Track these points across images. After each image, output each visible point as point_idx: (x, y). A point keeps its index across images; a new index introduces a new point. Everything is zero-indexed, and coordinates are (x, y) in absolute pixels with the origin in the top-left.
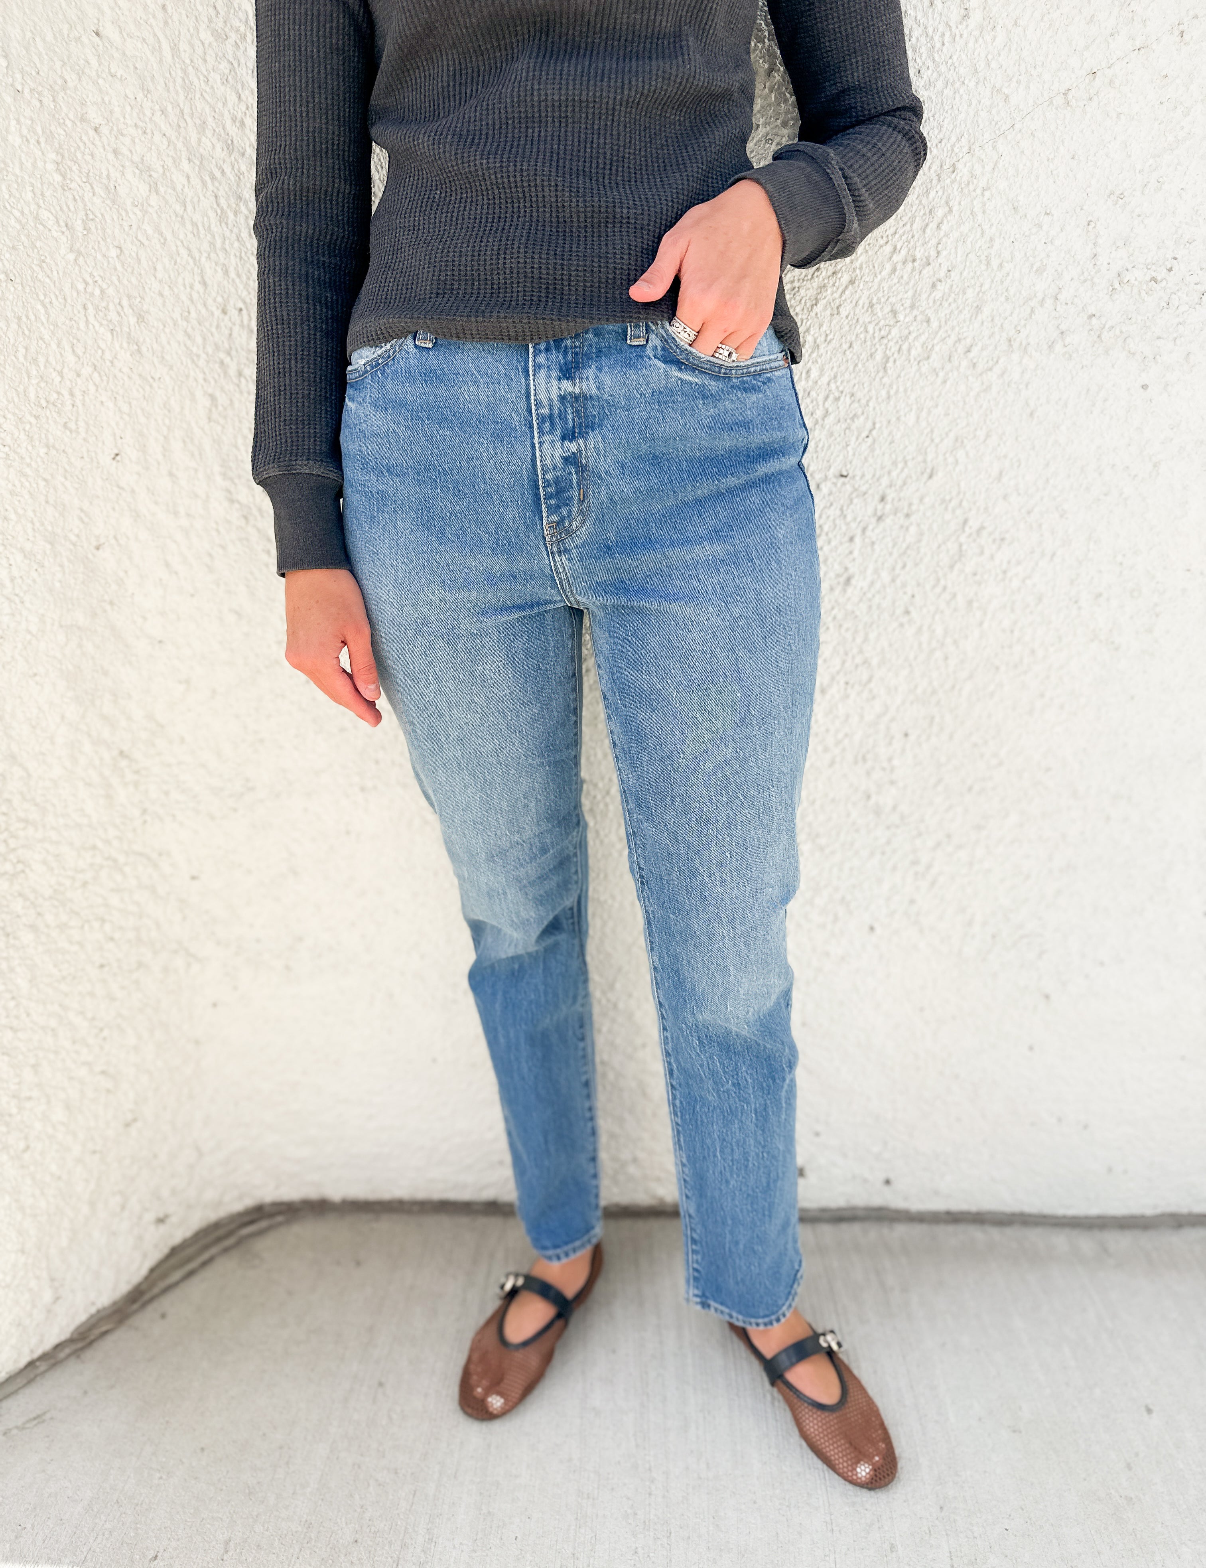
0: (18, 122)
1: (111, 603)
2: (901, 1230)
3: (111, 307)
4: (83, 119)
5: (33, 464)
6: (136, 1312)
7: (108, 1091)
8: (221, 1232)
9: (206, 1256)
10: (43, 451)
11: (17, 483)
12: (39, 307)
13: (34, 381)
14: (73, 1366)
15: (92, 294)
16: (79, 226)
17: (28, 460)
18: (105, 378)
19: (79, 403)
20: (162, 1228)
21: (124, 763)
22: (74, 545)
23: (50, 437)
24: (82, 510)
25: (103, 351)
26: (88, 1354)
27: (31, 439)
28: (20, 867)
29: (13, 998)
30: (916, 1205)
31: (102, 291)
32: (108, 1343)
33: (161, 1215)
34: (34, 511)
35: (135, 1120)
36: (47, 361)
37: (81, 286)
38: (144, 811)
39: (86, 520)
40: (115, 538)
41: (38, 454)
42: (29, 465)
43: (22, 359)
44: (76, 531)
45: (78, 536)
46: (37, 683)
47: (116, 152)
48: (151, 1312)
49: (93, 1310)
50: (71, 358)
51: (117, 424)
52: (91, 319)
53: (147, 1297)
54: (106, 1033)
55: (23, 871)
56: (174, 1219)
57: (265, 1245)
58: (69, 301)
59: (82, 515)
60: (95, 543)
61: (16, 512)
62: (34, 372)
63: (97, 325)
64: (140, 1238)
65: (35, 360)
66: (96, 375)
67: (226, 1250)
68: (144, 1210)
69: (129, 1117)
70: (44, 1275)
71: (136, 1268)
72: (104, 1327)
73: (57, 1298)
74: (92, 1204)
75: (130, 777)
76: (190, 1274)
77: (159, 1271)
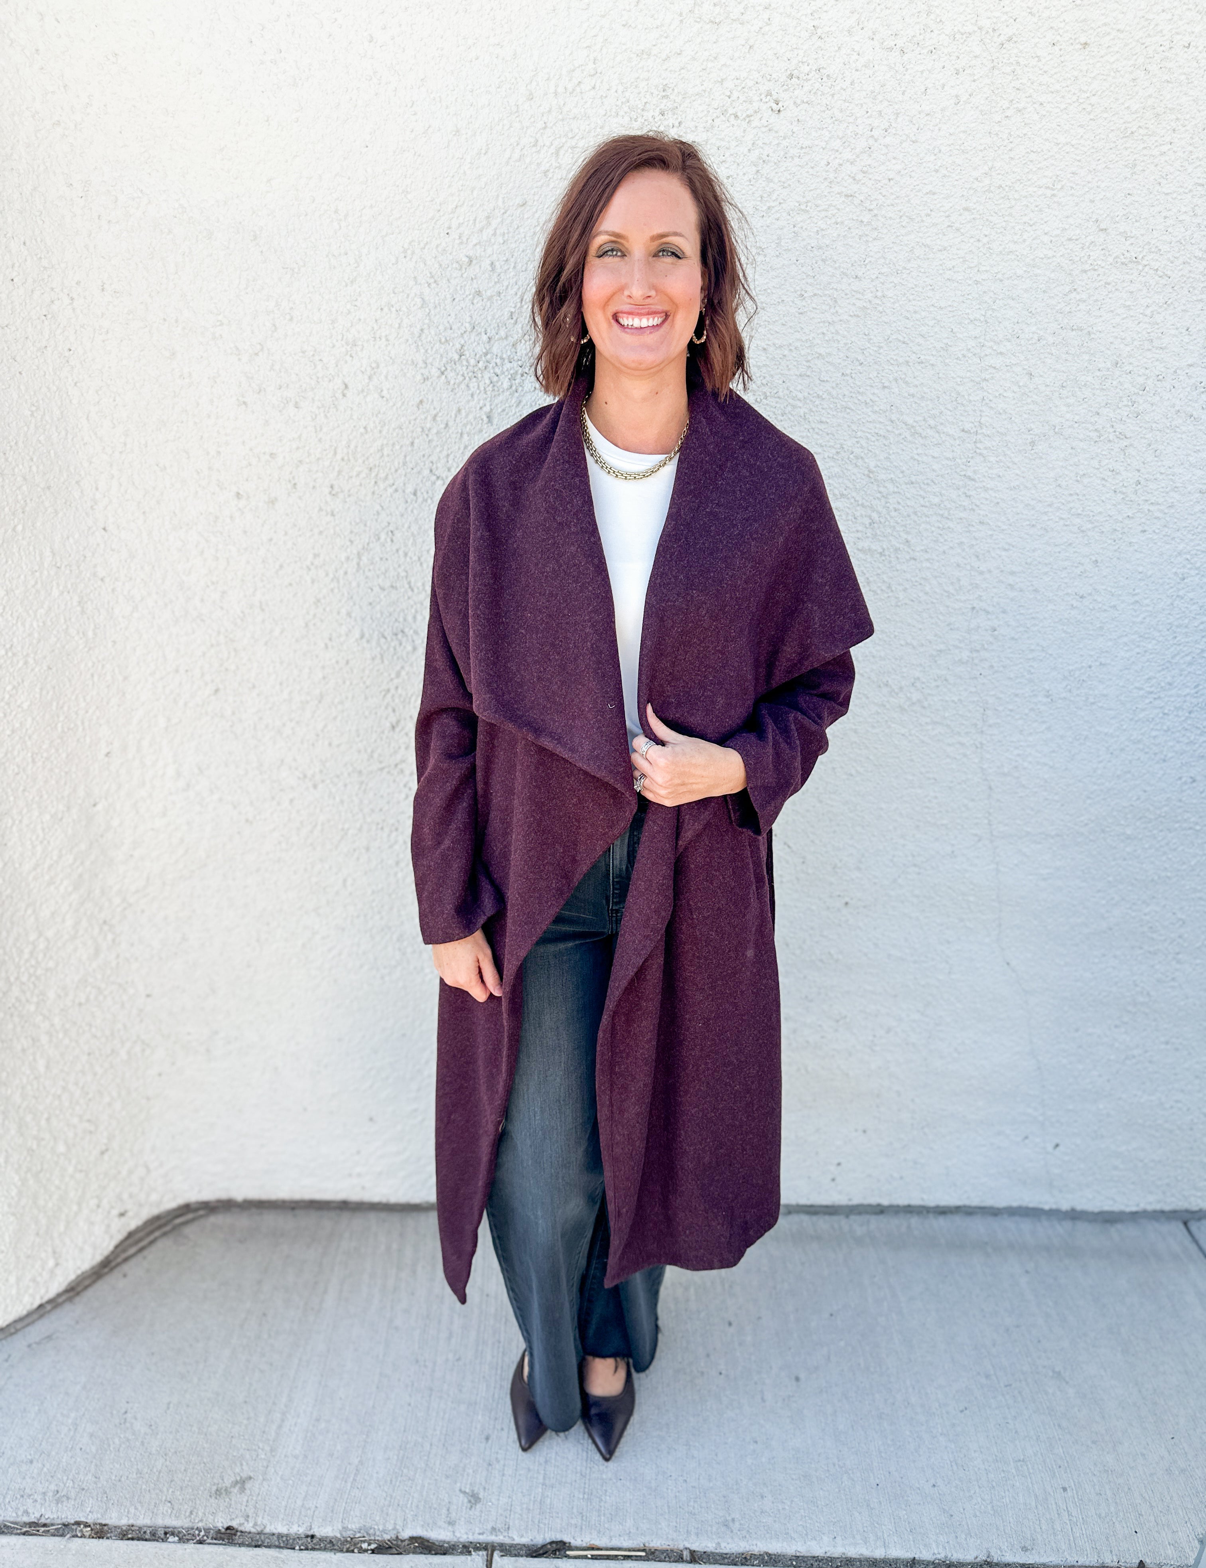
0: (58, 583)
1: (102, 836)
4: (95, 575)
5: (59, 765)
6: (106, 1274)
7: (91, 1132)
8: (162, 1222)
9: (152, 1237)
10: (64, 756)
11: (49, 776)
13: (61, 719)
14: (68, 1307)
15: (97, 668)
16: (90, 634)
17: (55, 763)
18: (103, 712)
19: (87, 727)
20: (123, 1219)
21: (106, 928)
22: (81, 805)
23: (69, 748)
24: (86, 785)
25: (102, 698)
26: (77, 1299)
29: (36, 1078)
32: (90, 1292)
33: (122, 1211)
34: (58, 790)
35: (107, 1150)
36: (69, 707)
38: (118, 956)
39: (88, 790)
40: (105, 798)
41: (62, 759)
44: (82, 797)
45: (83, 800)
47: (114, 590)
48: (117, 1273)
49: (79, 1272)
50: (83, 704)
51: (109, 736)
53: (113, 1264)
54: (90, 1096)
56: (130, 1214)
57: (190, 1230)
59: (86, 788)
60: (93, 803)
61: (47, 793)
62: (61, 714)
64: (108, 1226)
66: (97, 711)
67: (165, 1234)
68: (112, 1207)
69: (104, 1148)
70: (50, 1250)
71: (106, 1246)
72: (87, 1283)
73: (57, 1265)
74: (79, 1204)
75: (110, 936)
76: (141, 1250)
77: (121, 1247)
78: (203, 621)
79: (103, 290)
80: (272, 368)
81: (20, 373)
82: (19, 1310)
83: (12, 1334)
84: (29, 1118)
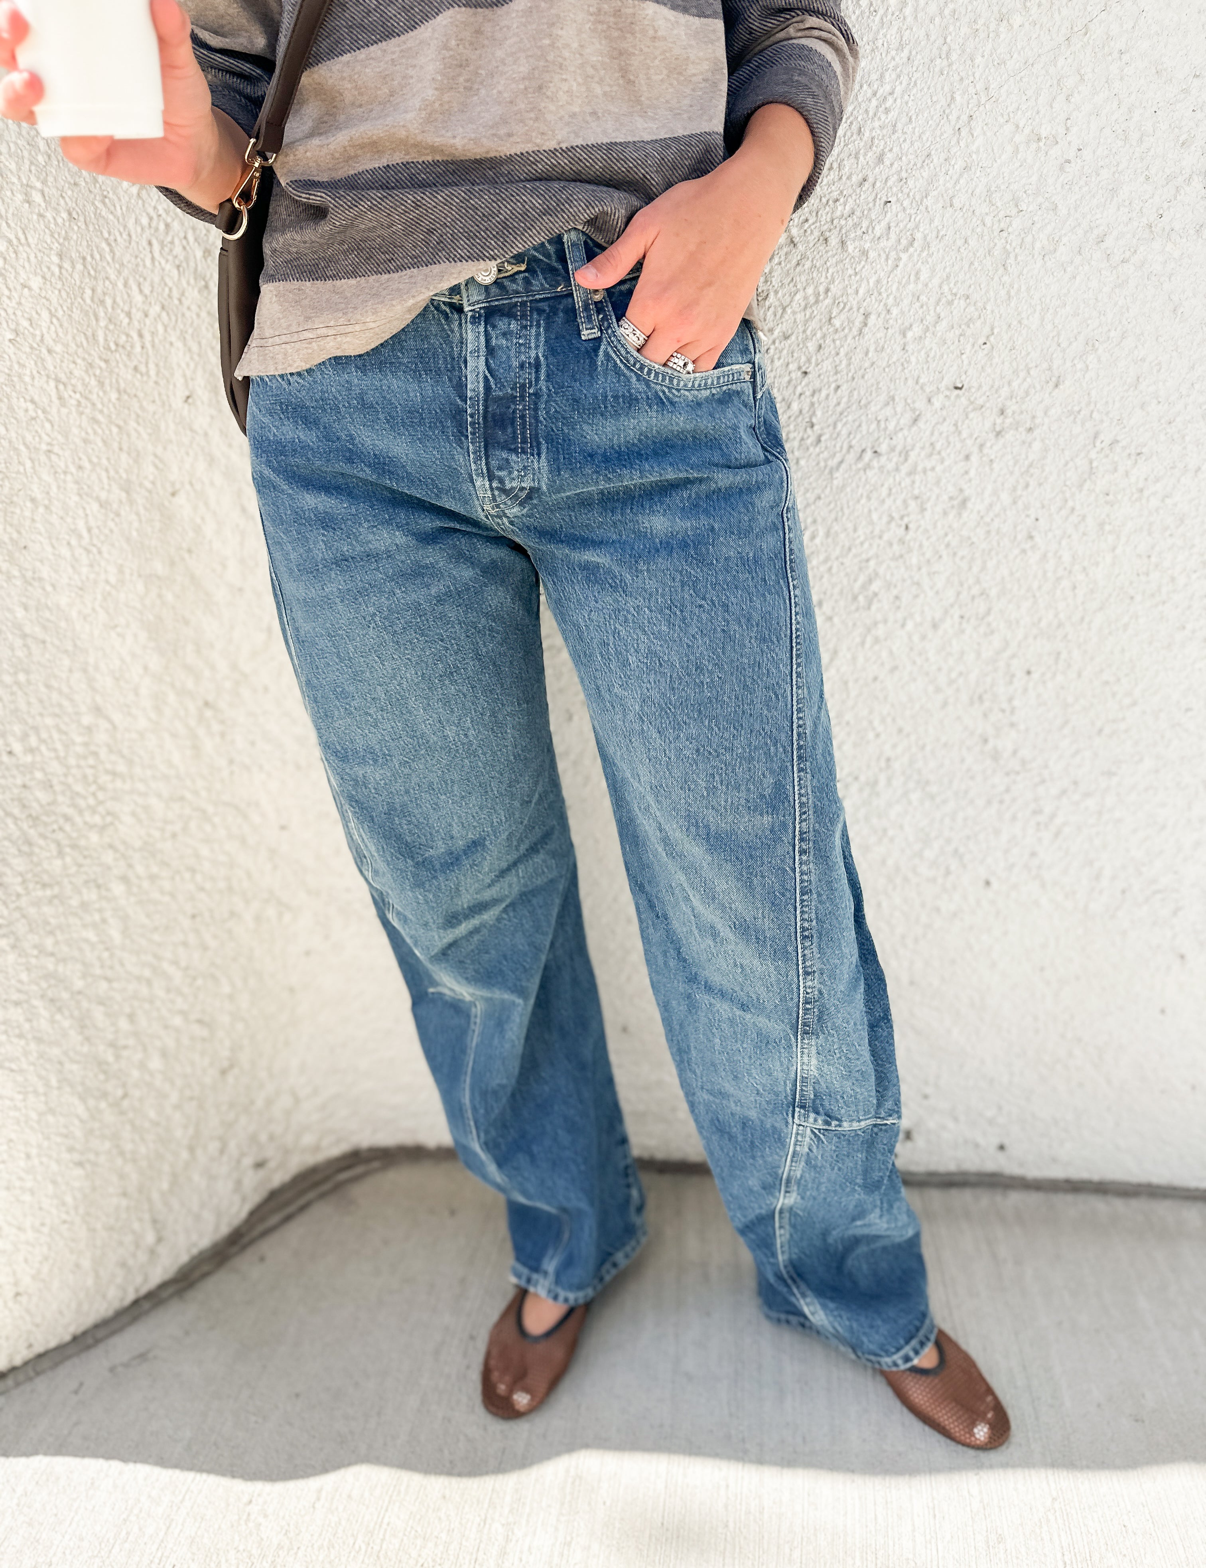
1: (190, 551)
2: (1015, 1198)
3: (177, 241)
5: (105, 410)
6: (235, 1254)
7: (204, 1040)
8: (318, 1177)
9: (302, 1201)
10: (114, 396)
11: (90, 431)
12: (104, 245)
13: (102, 323)
14: (175, 1306)
15: (157, 229)
17: (99, 406)
18: (173, 318)
19: (148, 345)
20: (262, 1173)
21: (208, 713)
22: (150, 492)
23: (121, 381)
24: (155, 456)
25: (170, 290)
26: (190, 1295)
27: (101, 384)
28: (109, 819)
29: (107, 949)
30: (1033, 1172)
31: (167, 226)
32: (208, 1286)
33: (260, 1160)
34: (108, 459)
35: (231, 1066)
36: (114, 302)
37: (145, 221)
38: (231, 762)
39: (161, 466)
40: (191, 484)
41: (110, 400)
42: (101, 412)
43: (88, 301)
44: (151, 478)
45: (153, 483)
46: (119, 635)
48: (250, 1255)
49: (195, 1251)
50: (138, 298)
51: (188, 365)
52: (157, 254)
53: (246, 1240)
54: (199, 982)
55: (112, 824)
56: (272, 1164)
57: (360, 1192)
58: (134, 237)
59: (157, 461)
60: (170, 490)
61: (90, 461)
62: (102, 314)
63: (163, 262)
64: (239, 1183)
65: (102, 302)
66: (164, 314)
67: (322, 1196)
68: (243, 1155)
69: (226, 1064)
70: (147, 1217)
71: (236, 1211)
72: (205, 1268)
73: (159, 1240)
74: (191, 1149)
75: (216, 727)
76: (288, 1218)
77: (258, 1214)
82: (101, 1309)
83: (88, 1347)
84: (98, 1013)
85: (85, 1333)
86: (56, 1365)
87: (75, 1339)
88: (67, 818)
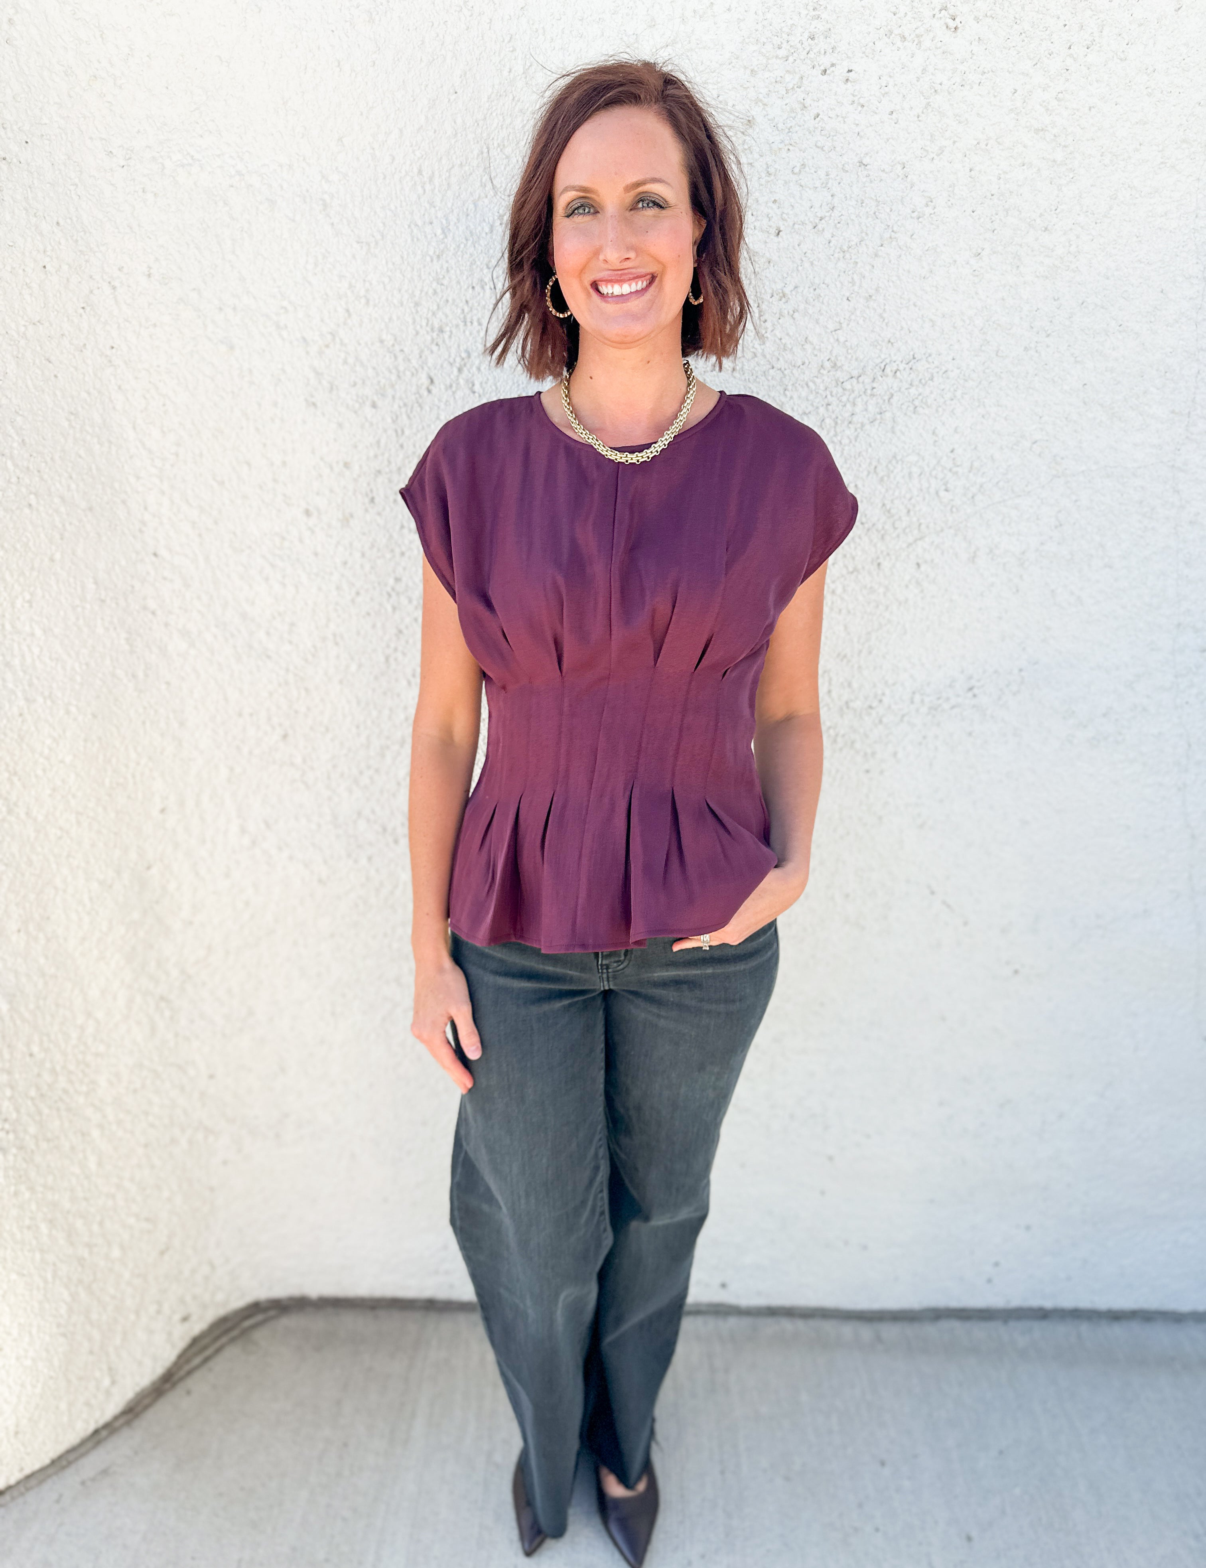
0: (102, 619)
1: (157, 902)
2: (734, 1321)
3: (162, 719)
4: (145, 608)
5: (107, 825)
6: (169, 1390)
7: (149, 1232)
8: (229, 1324)
9: (218, 1344)
10: (113, 815)
11: (96, 839)
13: (109, 774)
14: (126, 1433)
15: (149, 714)
16: (141, 675)
17: (103, 823)
18: (156, 763)
19: (138, 781)
20: (187, 1325)
21: (163, 1005)
22: (133, 869)
23: (118, 806)
24: (138, 847)
25: (156, 747)
26: (136, 1423)
27: (105, 810)
28: (92, 1086)
29: (87, 1177)
30: (745, 1301)
31: (156, 711)
32: (150, 1415)
33: (185, 1315)
34: (107, 854)
35: (167, 1249)
36: (118, 760)
37: (141, 711)
38: (176, 1035)
39: (141, 852)
40: (161, 860)
41: (110, 818)
42: (104, 826)
43: (101, 763)
44: (134, 861)
45: (136, 863)
46: (106, 963)
47: (167, 625)
48: (180, 1390)
49: (138, 1389)
50: (134, 755)
52: (148, 729)
53: (176, 1378)
54: (148, 1191)
55: (93, 1089)
56: (194, 1318)
57: (259, 1335)
58: (133, 721)
59: (139, 850)
60: (147, 866)
61: (95, 857)
62: (109, 768)
63: (152, 732)
64: (170, 1334)
65: (110, 761)
66: (150, 762)
67: (233, 1340)
68: (174, 1312)
69: (163, 1247)
70: (105, 1367)
71: (168, 1355)
72: (146, 1401)
73: (113, 1383)
74: (137, 1313)
75: (167, 1013)
76: (207, 1360)
77: (184, 1357)
78: (269, 657)
79: (149, 276)
80: (345, 362)
81: (56, 376)
82: (72, 1438)
83: (63, 1468)
84: (79, 1224)
85: (60, 1458)
86: (41, 1482)
87: (53, 1462)
88: (65, 1091)
